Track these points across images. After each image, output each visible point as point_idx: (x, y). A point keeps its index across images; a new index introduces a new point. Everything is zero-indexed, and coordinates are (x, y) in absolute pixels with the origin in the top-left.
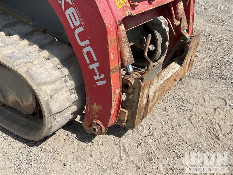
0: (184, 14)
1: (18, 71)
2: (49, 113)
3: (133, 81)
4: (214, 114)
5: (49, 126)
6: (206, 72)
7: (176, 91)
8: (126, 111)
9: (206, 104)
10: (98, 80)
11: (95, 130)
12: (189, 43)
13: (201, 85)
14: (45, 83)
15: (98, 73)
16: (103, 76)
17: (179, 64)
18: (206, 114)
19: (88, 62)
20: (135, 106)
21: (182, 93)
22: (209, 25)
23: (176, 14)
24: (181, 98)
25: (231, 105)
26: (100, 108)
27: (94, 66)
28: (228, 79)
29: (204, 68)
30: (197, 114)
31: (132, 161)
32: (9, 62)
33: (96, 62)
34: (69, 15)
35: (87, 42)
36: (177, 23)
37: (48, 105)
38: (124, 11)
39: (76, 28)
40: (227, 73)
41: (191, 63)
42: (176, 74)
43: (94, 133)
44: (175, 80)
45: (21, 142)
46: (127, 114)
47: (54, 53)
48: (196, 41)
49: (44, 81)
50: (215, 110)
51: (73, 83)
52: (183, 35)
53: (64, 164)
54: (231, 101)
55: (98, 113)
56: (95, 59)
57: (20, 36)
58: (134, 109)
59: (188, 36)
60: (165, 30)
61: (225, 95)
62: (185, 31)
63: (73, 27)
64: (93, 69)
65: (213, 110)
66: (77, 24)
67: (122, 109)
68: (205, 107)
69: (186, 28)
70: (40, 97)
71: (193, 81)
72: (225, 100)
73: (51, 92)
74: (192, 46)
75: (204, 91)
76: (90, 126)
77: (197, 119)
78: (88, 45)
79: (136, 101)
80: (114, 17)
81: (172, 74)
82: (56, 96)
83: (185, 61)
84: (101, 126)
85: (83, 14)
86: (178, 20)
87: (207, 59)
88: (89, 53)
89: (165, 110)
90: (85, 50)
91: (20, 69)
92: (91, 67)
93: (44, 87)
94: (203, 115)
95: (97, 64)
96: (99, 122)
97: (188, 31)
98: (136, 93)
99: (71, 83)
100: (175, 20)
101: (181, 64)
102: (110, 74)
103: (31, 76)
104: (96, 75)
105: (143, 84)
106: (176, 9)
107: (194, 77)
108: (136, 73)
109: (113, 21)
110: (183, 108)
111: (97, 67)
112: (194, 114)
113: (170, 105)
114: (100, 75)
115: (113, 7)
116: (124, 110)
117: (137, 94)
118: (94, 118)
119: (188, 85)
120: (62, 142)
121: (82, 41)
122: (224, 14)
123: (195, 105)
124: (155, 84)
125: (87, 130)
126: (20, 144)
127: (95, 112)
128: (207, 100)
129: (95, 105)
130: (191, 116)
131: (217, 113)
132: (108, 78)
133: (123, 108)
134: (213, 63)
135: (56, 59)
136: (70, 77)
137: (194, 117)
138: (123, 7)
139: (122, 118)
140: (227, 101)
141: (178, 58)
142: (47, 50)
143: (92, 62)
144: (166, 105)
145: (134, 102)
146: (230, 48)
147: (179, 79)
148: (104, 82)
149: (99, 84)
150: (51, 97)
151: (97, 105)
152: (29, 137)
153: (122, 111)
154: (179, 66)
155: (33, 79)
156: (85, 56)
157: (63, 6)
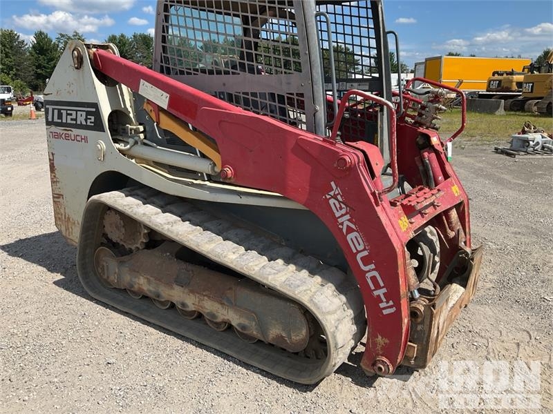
0: (459, 223)
1: (300, 300)
2: (335, 347)
3: (422, 309)
4: (516, 350)
5: (333, 363)
6: (493, 295)
7: (461, 323)
8: (416, 346)
9: (504, 338)
10: (384, 308)
11: (380, 369)
12: (472, 259)
13: (491, 313)
14: (329, 313)
15: (384, 300)
16: (391, 303)
17: (461, 286)
18: (507, 350)
19: (373, 288)
20: (425, 339)
21: (468, 325)
22: (481, 225)
23: (450, 223)
24: (470, 331)
25: (538, 338)
26: (387, 341)
27: (380, 292)
28: (525, 303)
29: (490, 290)
30: (496, 351)
31: (430, 407)
32: (289, 290)
33: (383, 287)
34: (351, 239)
35: (373, 266)
36: (452, 234)
37: (334, 337)
38: (408, 233)
39: (358, 252)
40: (523, 296)
41: (475, 284)
42: (461, 299)
43: (378, 373)
44: (460, 307)
45: (290, 387)
46: (416, 349)
47: (327, 278)
48: (479, 257)
49: (328, 310)
50: (518, 345)
51: (352, 312)
52: (462, 249)
53: (350, 411)
54: (536, 333)
55: (383, 348)
56: (382, 284)
57: (284, 260)
58: (424, 343)
59: (468, 250)
60: (432, 240)
61: (526, 326)
62: (463, 243)
63: (355, 251)
64: (379, 296)
65: (515, 346)
66: (360, 248)
67: (409, 343)
68: (503, 342)
69: (464, 240)
70: (326, 328)
71: (478, 307)
72: (528, 332)
73: (335, 323)
74: (475, 263)
75: (498, 321)
76: (374, 364)
77: (497, 357)
78: (373, 270)
79: (427, 332)
80: (400, 239)
81: (457, 299)
82: (340, 327)
83: (469, 282)
84: (388, 364)
86: (452, 230)
87: (490, 277)
88: (374, 279)
89: (453, 347)
90: (369, 275)
91: (303, 298)
92: (376, 293)
93: (329, 317)
94: (503, 352)
95: (384, 290)
96: (385, 359)
97: (465, 243)
98: (427, 322)
99: (350, 313)
100: (449, 231)
101: (465, 286)
102: (400, 300)
103: (315, 305)
104: (382, 302)
105: (435, 312)
106: (448, 218)
107: (479, 302)
108: (423, 299)
109: (400, 244)
110: (475, 344)
111: (384, 294)
112: (491, 350)
113: (458, 340)
114: (387, 302)
115: (397, 230)
116: (412, 344)
117: (428, 324)
118: (378, 355)
119: (473, 314)
120: (338, 387)
121: (365, 265)
122: (499, 207)
123: (490, 340)
124: (444, 312)
125: (367, 371)
126: (290, 390)
127: (379, 347)
128: (504, 333)
129: (380, 337)
130: (489, 353)
131: (520, 349)
132: (398, 305)
133: (410, 341)
134: (500, 282)
135: (330, 284)
136: (348, 305)
137: (492, 354)
138: (407, 229)
139: (410, 354)
140: (531, 333)
141: (459, 278)
142: (319, 275)
143: (378, 287)
144: (452, 341)
145: (424, 334)
146: (519, 260)
147: (463, 305)
148: (393, 310)
149: (385, 312)
150: (336, 327)
151: (382, 338)
152: (302, 380)
153: (410, 346)
154: (462, 289)
155: (319, 308)
156: (369, 281)
157: (344, 231)
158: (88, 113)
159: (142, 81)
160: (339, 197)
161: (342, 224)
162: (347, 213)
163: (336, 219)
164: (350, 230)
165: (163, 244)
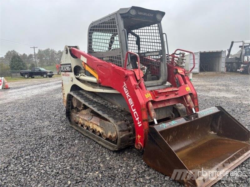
10: (139, 124)
11: (138, 146)
19: (136, 117)
27: (137, 119)
33: (138, 117)
34: (130, 101)
35: (135, 110)
39: (132, 105)
63: (130, 105)
66: (132, 103)
84: (142, 145)
85: (134, 101)
88: (136, 114)
90: (134, 113)
100: (187, 104)
114: (139, 122)
115: (144, 97)
118: (139, 142)
121: (133, 109)
127: (139, 139)
129: (139, 135)
138: (149, 98)
148: (141, 125)
149: (139, 126)
156: (135, 115)
157: (128, 98)
158: (69, 67)
159: (81, 56)
160: (126, 87)
161: (127, 96)
162: (128, 92)
163: (125, 94)
164: (129, 98)
165: (88, 109)
